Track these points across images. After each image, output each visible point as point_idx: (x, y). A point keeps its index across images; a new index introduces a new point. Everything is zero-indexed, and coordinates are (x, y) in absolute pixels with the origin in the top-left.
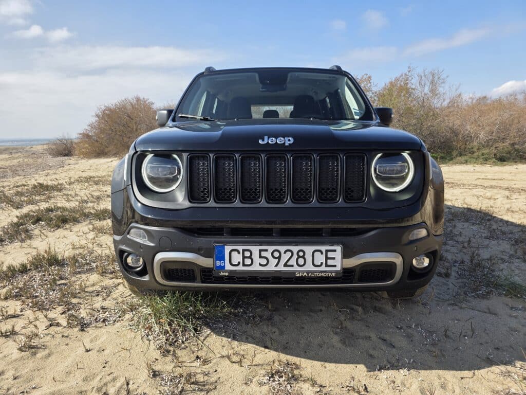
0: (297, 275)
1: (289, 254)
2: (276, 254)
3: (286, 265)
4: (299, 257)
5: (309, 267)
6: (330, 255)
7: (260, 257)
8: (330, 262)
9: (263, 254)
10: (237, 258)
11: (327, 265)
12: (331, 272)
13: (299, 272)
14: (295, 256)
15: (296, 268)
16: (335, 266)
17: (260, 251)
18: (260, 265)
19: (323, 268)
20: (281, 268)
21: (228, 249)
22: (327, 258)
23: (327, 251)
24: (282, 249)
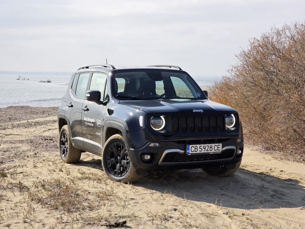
0: (210, 153)
1: (208, 147)
2: (204, 147)
3: (207, 151)
4: (211, 148)
5: (213, 151)
6: (219, 146)
7: (200, 148)
8: (219, 149)
9: (201, 147)
10: (193, 149)
11: (218, 150)
12: (219, 152)
13: (211, 152)
14: (209, 148)
15: (210, 151)
16: (220, 150)
17: (200, 146)
18: (200, 151)
19: (217, 151)
20: (206, 152)
21: (191, 146)
22: (218, 148)
23: (218, 145)
24: (206, 145)
